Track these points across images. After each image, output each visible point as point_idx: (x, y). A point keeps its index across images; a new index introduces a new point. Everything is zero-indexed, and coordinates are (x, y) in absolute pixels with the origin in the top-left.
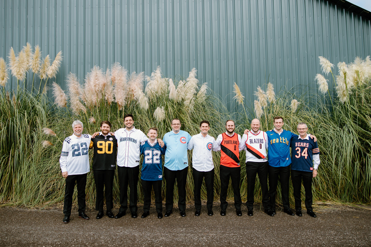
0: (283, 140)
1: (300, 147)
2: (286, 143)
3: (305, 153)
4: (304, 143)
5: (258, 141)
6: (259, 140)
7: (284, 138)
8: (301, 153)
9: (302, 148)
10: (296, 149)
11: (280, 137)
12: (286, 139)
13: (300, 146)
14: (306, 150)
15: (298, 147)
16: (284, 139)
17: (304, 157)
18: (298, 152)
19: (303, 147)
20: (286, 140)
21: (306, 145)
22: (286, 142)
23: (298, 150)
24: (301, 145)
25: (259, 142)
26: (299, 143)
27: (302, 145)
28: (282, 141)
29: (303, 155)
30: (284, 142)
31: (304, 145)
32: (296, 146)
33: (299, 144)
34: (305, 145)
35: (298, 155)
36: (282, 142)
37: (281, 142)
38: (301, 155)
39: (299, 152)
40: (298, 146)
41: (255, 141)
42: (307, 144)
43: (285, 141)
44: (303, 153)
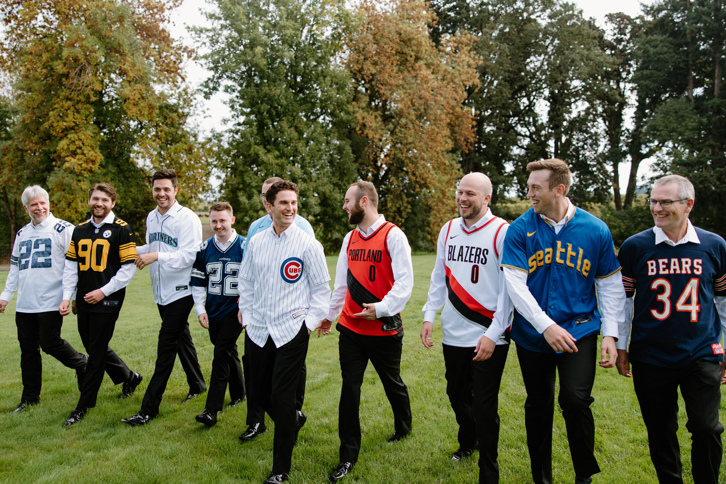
0: (568, 256)
1: (667, 277)
2: (578, 268)
3: (688, 301)
4: (684, 260)
5: (471, 254)
6: (474, 251)
7: (575, 249)
8: (674, 299)
9: (678, 282)
10: (655, 285)
11: (559, 243)
12: (581, 251)
13: (667, 272)
14: (692, 287)
15: (658, 276)
16: (570, 252)
17: (689, 313)
18: (660, 297)
19: (681, 274)
20: (580, 256)
21: (692, 268)
22: (579, 262)
23: (661, 289)
24: (672, 267)
25: (473, 258)
26: (660, 261)
27: (677, 267)
28: (564, 256)
29: (680, 307)
30: (568, 263)
31: (684, 266)
32: (650, 273)
33: (662, 267)
34: (686, 268)
35: (661, 311)
36: (562, 262)
37: (558, 260)
38: (673, 307)
39: (664, 297)
40: (661, 272)
41: (460, 255)
42: (695, 261)
43: (574, 259)
44: (683, 299)
